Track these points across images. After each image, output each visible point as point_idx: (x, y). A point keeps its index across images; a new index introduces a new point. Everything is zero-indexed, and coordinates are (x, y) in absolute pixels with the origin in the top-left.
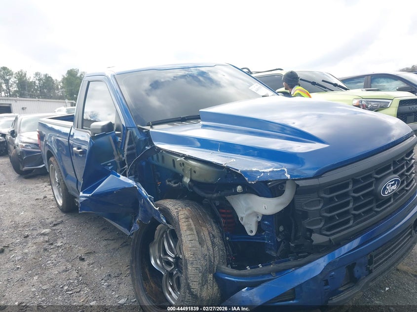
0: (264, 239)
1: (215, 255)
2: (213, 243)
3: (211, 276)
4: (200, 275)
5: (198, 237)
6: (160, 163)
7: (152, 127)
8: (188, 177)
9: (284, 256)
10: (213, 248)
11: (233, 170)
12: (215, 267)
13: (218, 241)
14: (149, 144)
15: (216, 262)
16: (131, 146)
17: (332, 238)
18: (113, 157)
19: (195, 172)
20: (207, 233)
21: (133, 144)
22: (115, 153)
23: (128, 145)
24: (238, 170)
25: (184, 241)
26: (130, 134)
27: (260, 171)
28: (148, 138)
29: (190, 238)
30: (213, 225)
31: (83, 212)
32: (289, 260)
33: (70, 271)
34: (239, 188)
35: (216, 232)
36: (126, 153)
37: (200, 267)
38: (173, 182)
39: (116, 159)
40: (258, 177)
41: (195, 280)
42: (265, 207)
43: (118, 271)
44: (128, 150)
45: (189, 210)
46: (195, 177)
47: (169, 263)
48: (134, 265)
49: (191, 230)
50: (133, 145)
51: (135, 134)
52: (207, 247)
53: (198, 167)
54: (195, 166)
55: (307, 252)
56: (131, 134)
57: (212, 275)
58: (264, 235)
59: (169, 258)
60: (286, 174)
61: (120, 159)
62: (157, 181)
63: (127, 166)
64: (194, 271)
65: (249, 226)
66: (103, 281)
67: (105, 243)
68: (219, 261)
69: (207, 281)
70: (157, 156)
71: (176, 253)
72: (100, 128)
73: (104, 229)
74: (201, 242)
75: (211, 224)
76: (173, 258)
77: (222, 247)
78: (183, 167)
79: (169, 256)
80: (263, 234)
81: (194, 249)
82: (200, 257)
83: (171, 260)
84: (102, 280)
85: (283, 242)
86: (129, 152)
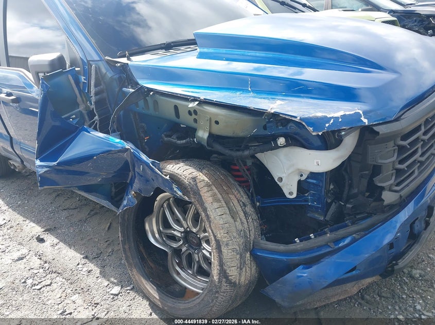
0: (307, 201)
1: (250, 228)
2: (245, 213)
3: (248, 255)
4: (238, 257)
5: (229, 208)
6: (151, 111)
7: (129, 59)
8: (205, 131)
9: (339, 220)
10: (247, 220)
11: (287, 117)
12: (252, 242)
13: (249, 209)
14: (127, 84)
15: (252, 237)
16: (99, 87)
17: (402, 193)
18: (77, 105)
19: (217, 123)
20: (237, 201)
21: (101, 85)
22: (79, 99)
23: (96, 86)
24: (296, 117)
25: (212, 217)
26: (96, 71)
27: (329, 116)
28: (125, 75)
29: (219, 211)
30: (240, 189)
31: (46, 187)
32: (346, 226)
33: (28, 257)
34: (281, 141)
35: (245, 199)
36: (93, 99)
37: (237, 247)
38: (174, 137)
39: (81, 108)
40: (327, 125)
41: (232, 265)
42: (317, 163)
43: (95, 249)
44: (96, 94)
45: (206, 173)
46: (217, 130)
47: (173, 238)
48: (127, 247)
49: (218, 201)
50: (102, 87)
51: (104, 70)
52: (241, 220)
53: (222, 115)
54: (217, 115)
55: (367, 213)
56: (98, 70)
57: (249, 253)
58: (308, 196)
59: (175, 233)
60: (362, 118)
61: (87, 108)
62: (142, 135)
63: (97, 117)
64: (230, 254)
65: (288, 187)
66: (80, 266)
67: (65, 213)
68: (255, 234)
69: (245, 262)
70: (146, 101)
71: (186, 226)
72: (47, 63)
73: (58, 195)
74: (233, 215)
75: (237, 190)
76: (181, 232)
77: (255, 216)
78: (194, 116)
79: (175, 230)
80: (306, 195)
81: (227, 225)
82: (235, 234)
83: (179, 235)
84: (78, 264)
85: (334, 203)
86: (97, 97)
